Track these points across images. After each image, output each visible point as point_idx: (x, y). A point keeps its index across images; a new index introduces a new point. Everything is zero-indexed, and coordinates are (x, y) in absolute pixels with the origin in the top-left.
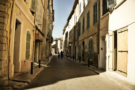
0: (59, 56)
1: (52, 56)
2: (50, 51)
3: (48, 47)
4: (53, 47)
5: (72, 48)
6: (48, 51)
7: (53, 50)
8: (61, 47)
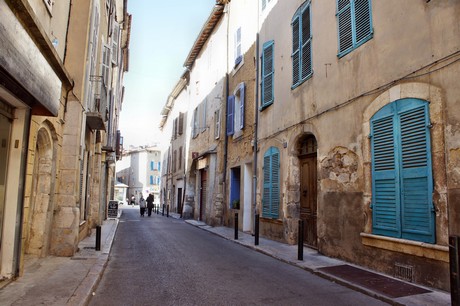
0: (142, 210)
1: (119, 215)
2: (109, 190)
3: (101, 170)
4: (120, 180)
5: (213, 177)
6: (97, 190)
7: (121, 190)
8: (152, 177)
